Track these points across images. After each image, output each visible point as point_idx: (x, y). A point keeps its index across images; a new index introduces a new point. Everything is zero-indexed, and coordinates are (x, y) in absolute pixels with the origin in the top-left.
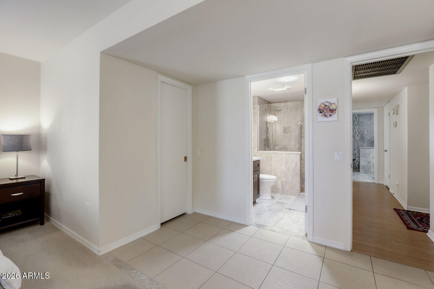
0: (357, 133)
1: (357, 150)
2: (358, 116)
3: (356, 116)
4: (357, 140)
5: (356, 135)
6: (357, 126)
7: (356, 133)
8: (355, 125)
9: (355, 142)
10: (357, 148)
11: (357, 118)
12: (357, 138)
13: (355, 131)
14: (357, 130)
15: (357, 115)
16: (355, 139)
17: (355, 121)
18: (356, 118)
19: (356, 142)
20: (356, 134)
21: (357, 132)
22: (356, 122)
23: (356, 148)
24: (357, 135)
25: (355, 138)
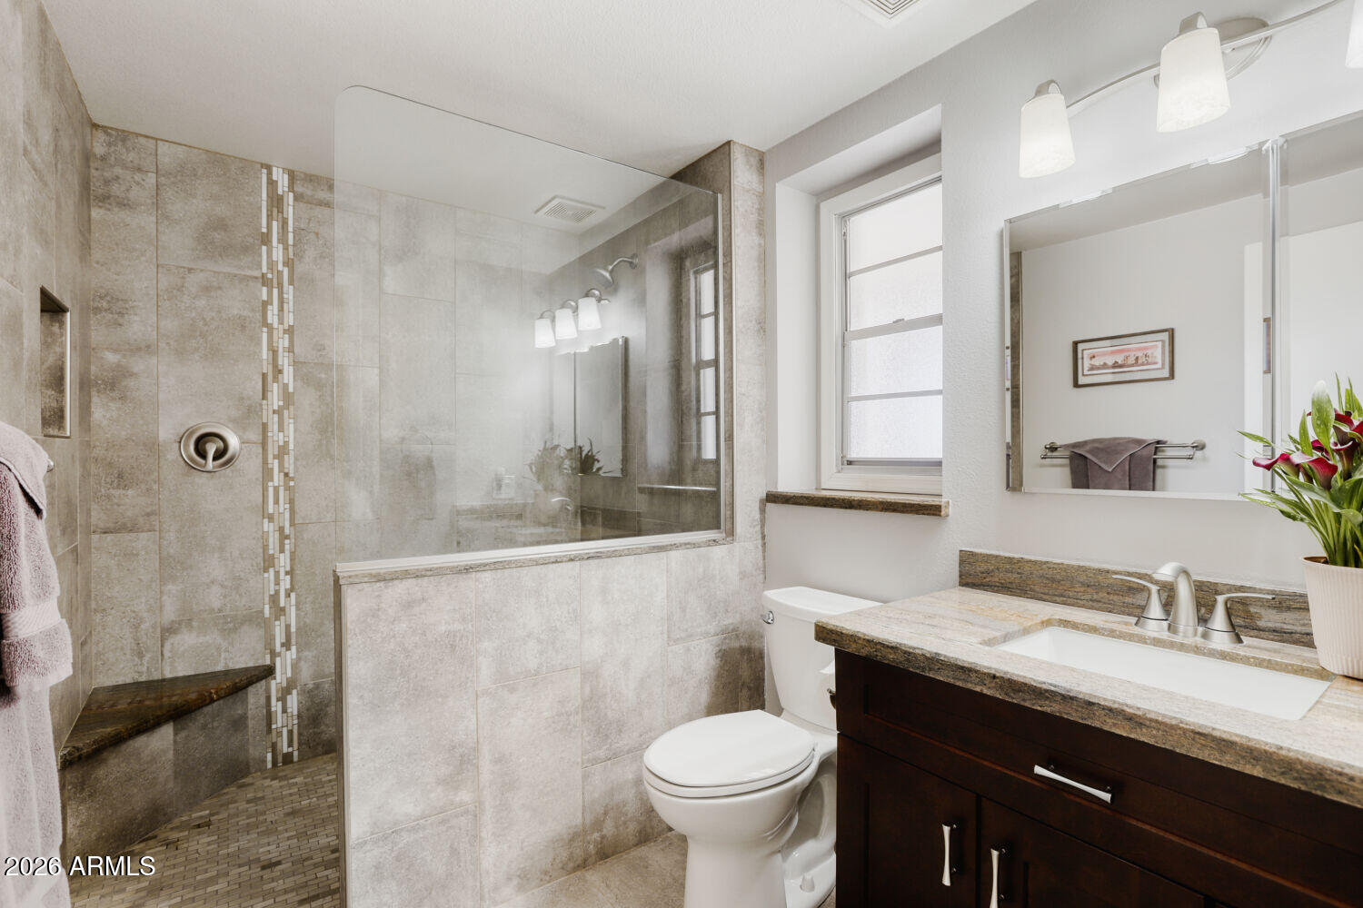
0: (288, 375)
1: (283, 561)
2: (299, 188)
3: (272, 183)
4: (283, 451)
5: (275, 400)
6: (289, 292)
7: (278, 371)
8: (265, 281)
9: (267, 474)
10: (283, 537)
11: (290, 212)
12: (281, 429)
13: (265, 354)
14: (283, 342)
15: (292, 176)
16: (264, 444)
17: (266, 239)
18: (276, 202)
19: (277, 478)
20: (275, 389)
21: (284, 361)
22: (278, 254)
23: (273, 541)
24: (288, 398)
25: (265, 427)
